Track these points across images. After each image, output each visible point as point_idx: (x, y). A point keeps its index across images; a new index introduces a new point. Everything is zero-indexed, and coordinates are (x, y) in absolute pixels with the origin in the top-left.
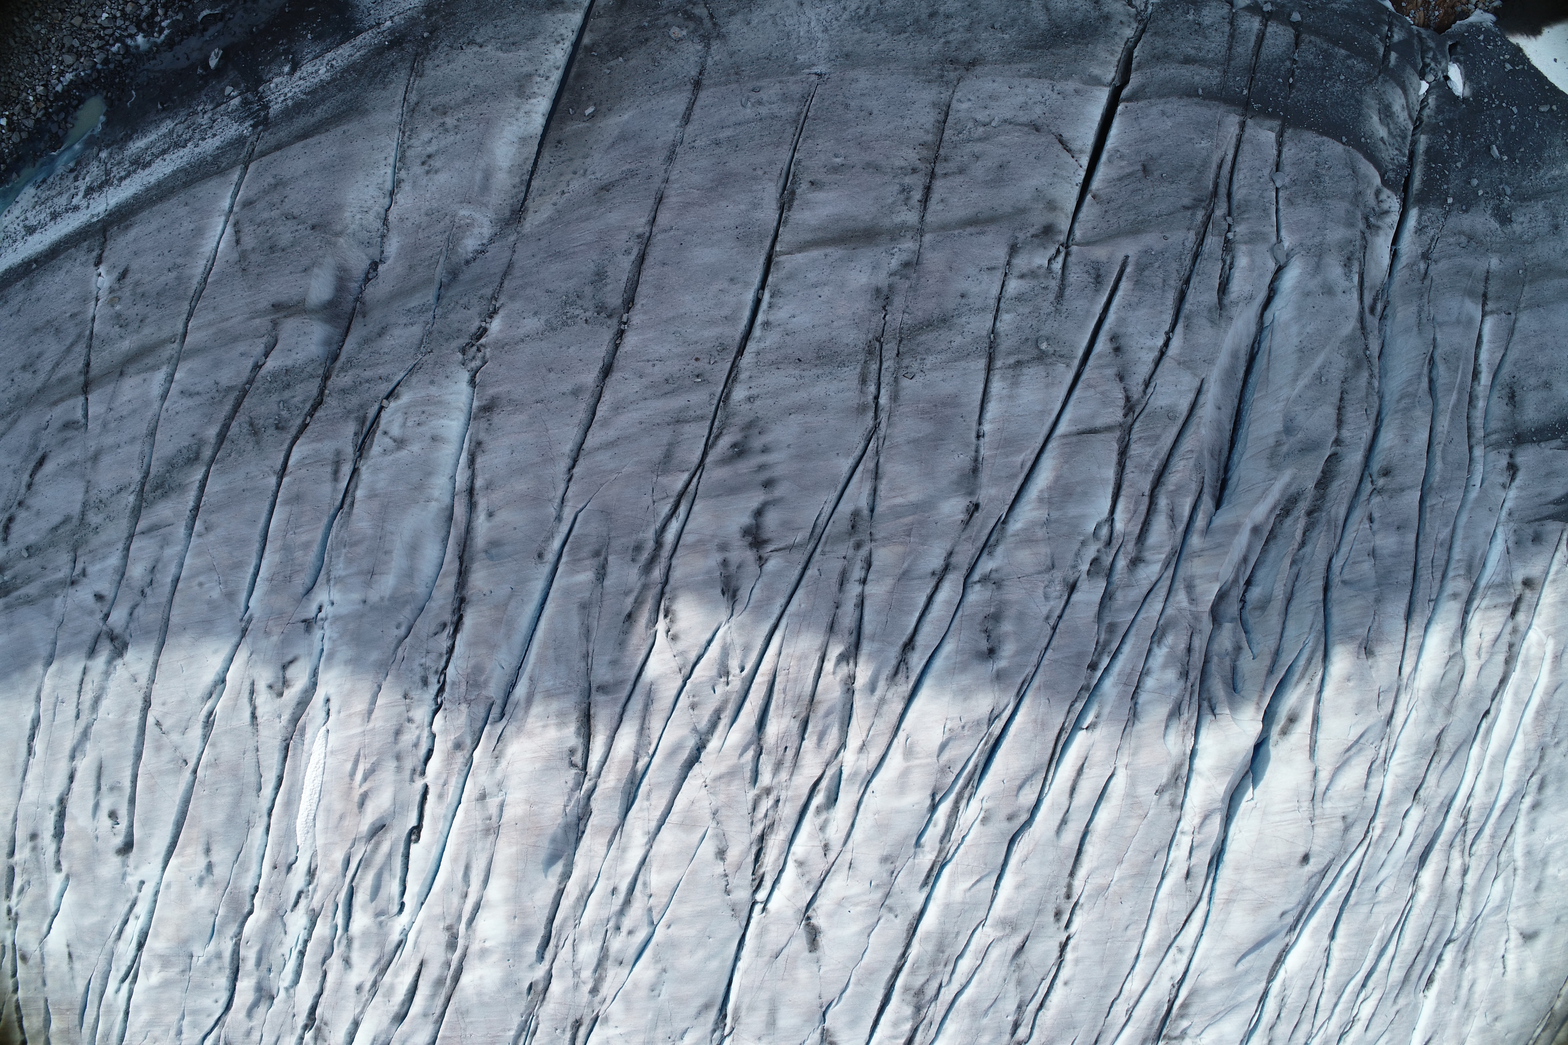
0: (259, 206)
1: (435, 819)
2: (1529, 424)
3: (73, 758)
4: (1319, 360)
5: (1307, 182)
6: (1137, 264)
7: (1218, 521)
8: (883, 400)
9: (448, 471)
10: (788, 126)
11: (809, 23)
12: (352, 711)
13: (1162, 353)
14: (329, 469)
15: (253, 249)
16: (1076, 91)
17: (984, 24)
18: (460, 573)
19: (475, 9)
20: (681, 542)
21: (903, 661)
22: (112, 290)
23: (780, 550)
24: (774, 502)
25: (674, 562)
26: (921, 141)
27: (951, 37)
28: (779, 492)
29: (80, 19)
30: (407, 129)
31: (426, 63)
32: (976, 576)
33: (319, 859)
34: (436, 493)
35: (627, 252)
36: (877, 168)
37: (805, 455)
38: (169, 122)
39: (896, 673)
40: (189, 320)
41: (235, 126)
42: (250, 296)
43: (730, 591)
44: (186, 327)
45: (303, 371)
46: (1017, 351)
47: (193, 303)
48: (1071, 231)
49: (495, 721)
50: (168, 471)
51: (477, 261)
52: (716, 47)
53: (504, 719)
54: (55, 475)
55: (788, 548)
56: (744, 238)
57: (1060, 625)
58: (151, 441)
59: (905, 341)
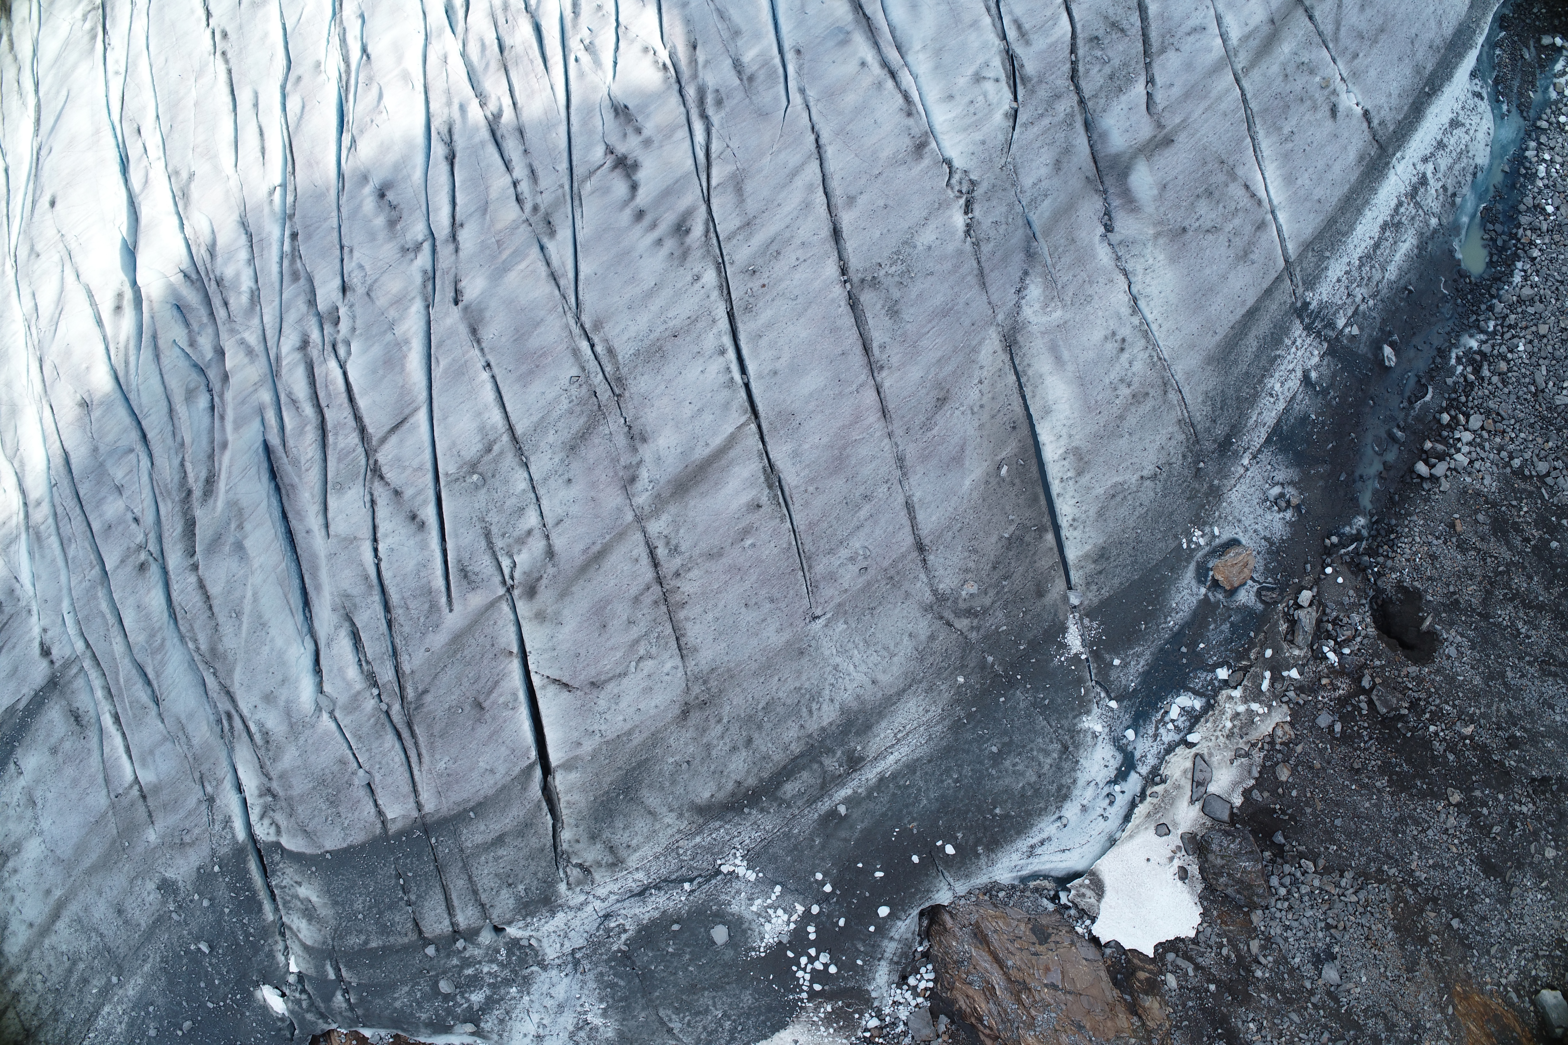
0: (1248, 229)
2: (52, 704)
4: (245, 627)
5: (339, 792)
6: (439, 610)
7: (256, 425)
8: (584, 345)
9: (922, 80)
10: (813, 550)
11: (855, 667)
13: (375, 540)
14: (1027, 26)
15: (1227, 185)
16: (579, 744)
17: (698, 761)
18: (861, 7)
19: (1172, 513)
20: (686, 126)
21: (450, 143)
22: (1334, 92)
23: (599, 168)
24: (626, 203)
25: (682, 109)
26: (688, 607)
27: (719, 728)
28: (627, 214)
29: (1541, 333)
30: (1159, 363)
31: (1183, 436)
32: (427, 246)
34: (921, 56)
35: (883, 347)
36: (710, 556)
37: (624, 257)
38: (1393, 278)
39: (450, 131)
40: (1243, 96)
41: (1325, 298)
42: (1200, 140)
43: (621, 111)
44: (1240, 87)
45: (1107, 97)
46: (497, 460)
47: (1249, 112)
48: (514, 608)
51: (1018, 279)
52: (927, 595)
55: (591, 174)
56: (788, 418)
57: (338, 254)
59: (595, 408)
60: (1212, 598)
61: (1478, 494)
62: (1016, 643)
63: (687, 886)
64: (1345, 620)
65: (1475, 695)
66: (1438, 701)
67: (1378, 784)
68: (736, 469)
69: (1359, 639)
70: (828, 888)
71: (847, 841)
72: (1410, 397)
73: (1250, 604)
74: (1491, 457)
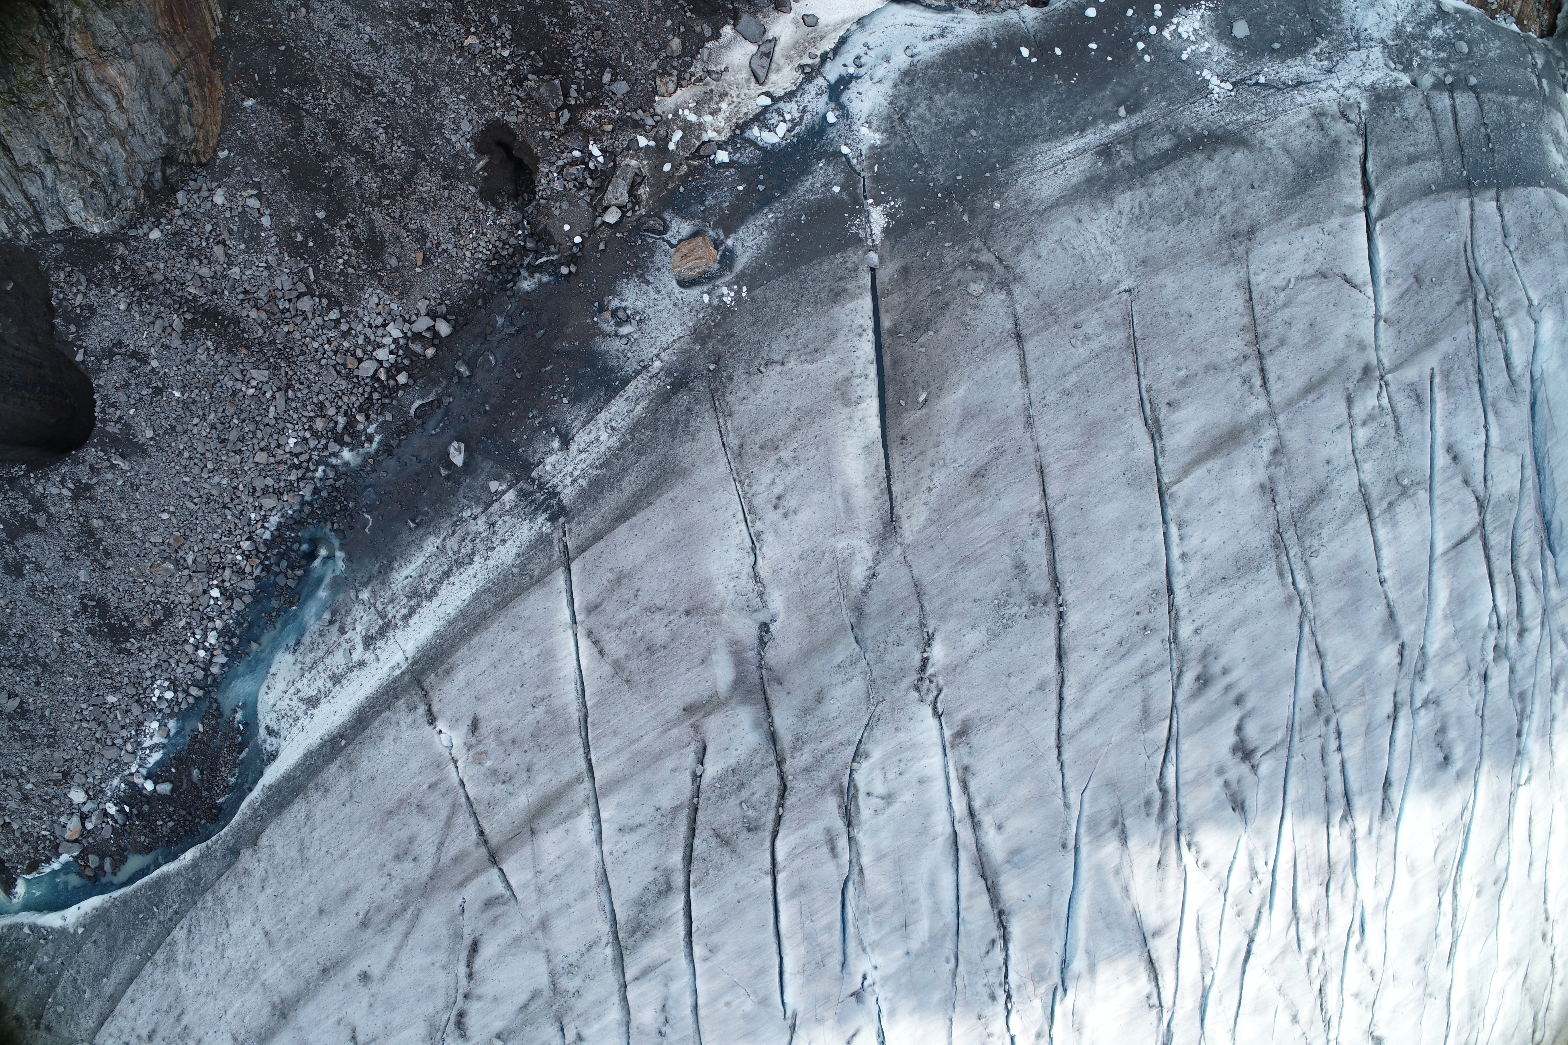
0: (610, 607)
5: (1529, 236)
6: (1442, 372)
7: (1561, 573)
8: (1302, 585)
9: (945, 805)
10: (1124, 354)
11: (1095, 239)
13: (1487, 445)
14: (825, 849)
15: (627, 656)
16: (1341, 226)
17: (1244, 187)
18: (988, 890)
19: (754, 323)
20: (1181, 782)
21: (1386, 800)
22: (470, 747)
24: (1249, 715)
25: (1182, 801)
26: (1240, 326)
27: (1224, 210)
28: (1250, 703)
29: (264, 454)
30: (742, 478)
31: (728, 399)
32: (1418, 703)
34: (938, 831)
35: (1035, 535)
36: (1216, 368)
37: (1259, 662)
38: (432, 538)
39: (1384, 812)
40: (587, 753)
41: (526, 525)
42: (652, 708)
43: (1239, 805)
44: (589, 761)
45: (751, 765)
46: (1386, 494)
47: (583, 734)
48: (1379, 360)
49: (1062, 999)
50: (640, 912)
51: (874, 587)
52: (1018, 292)
53: (1070, 992)
54: (500, 956)
55: (1274, 748)
56: (1134, 483)
57: (1486, 713)
58: (605, 888)
59: (1299, 525)
60: (721, 233)
61: (388, 289)
62: (937, 228)
63: (1262, 80)
64: (571, 185)
65: (451, 76)
66: (494, 79)
67: (581, 10)
68: (1186, 443)
69: (560, 163)
70: (1140, 45)
71: (1119, 84)
72: (439, 407)
73: (678, 220)
74: (360, 328)
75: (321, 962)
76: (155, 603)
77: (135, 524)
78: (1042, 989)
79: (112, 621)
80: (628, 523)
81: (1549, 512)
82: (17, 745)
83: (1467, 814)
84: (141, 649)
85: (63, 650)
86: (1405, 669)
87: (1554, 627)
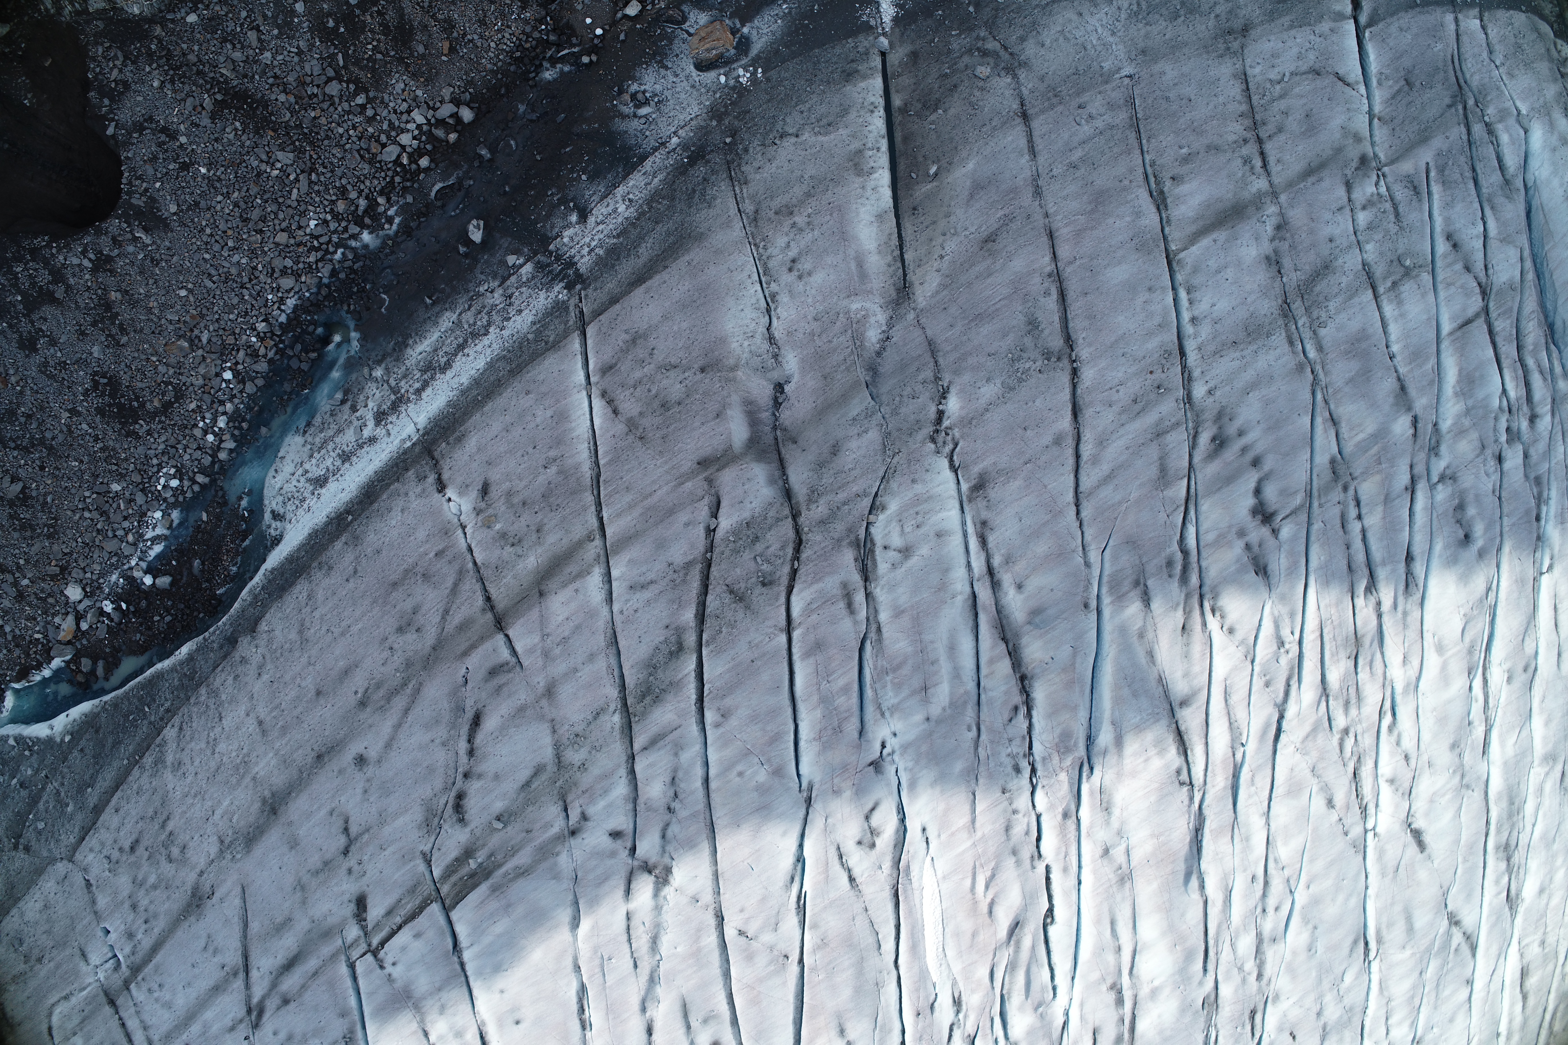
0: (624, 367)
1: (1066, 894)
3: (644, 1010)
5: (1514, 53)
6: (1437, 166)
8: (1312, 354)
9: (963, 561)
10: (1128, 132)
11: (1096, 30)
12: (953, 829)
13: (1485, 236)
14: (842, 605)
15: (641, 414)
16: (1332, 30)
18: (1010, 654)
19: (769, 101)
20: (1202, 544)
21: (1409, 574)
22: (477, 512)
23: (1287, 516)
24: (1267, 477)
25: (1204, 564)
26: (1239, 112)
28: (1268, 466)
30: (757, 242)
31: (743, 169)
32: (1435, 479)
33: (961, 986)
34: (958, 587)
36: (1217, 149)
37: (1274, 425)
38: (448, 314)
39: (1407, 586)
40: (599, 510)
41: (543, 294)
42: (666, 462)
43: (1262, 570)
44: (601, 519)
45: (766, 518)
46: (1388, 274)
47: (595, 492)
48: (1375, 155)
49: (1089, 778)
50: (650, 675)
51: (888, 349)
52: (1023, 76)
53: (1096, 771)
54: (503, 729)
55: (1293, 512)
56: (1142, 247)
57: (1503, 494)
58: (614, 651)
59: (1306, 297)
60: (737, 22)
61: (414, 76)
62: (944, 17)
68: (1191, 214)
72: (459, 190)
73: (696, 11)
74: (385, 113)
75: (316, 748)
76: (167, 384)
77: (152, 299)
78: (1068, 761)
79: (123, 400)
80: (644, 286)
81: (1551, 314)
82: (16, 535)
83: (1492, 595)
84: (149, 433)
85: (70, 431)
86: (1419, 442)
87: (1564, 416)
